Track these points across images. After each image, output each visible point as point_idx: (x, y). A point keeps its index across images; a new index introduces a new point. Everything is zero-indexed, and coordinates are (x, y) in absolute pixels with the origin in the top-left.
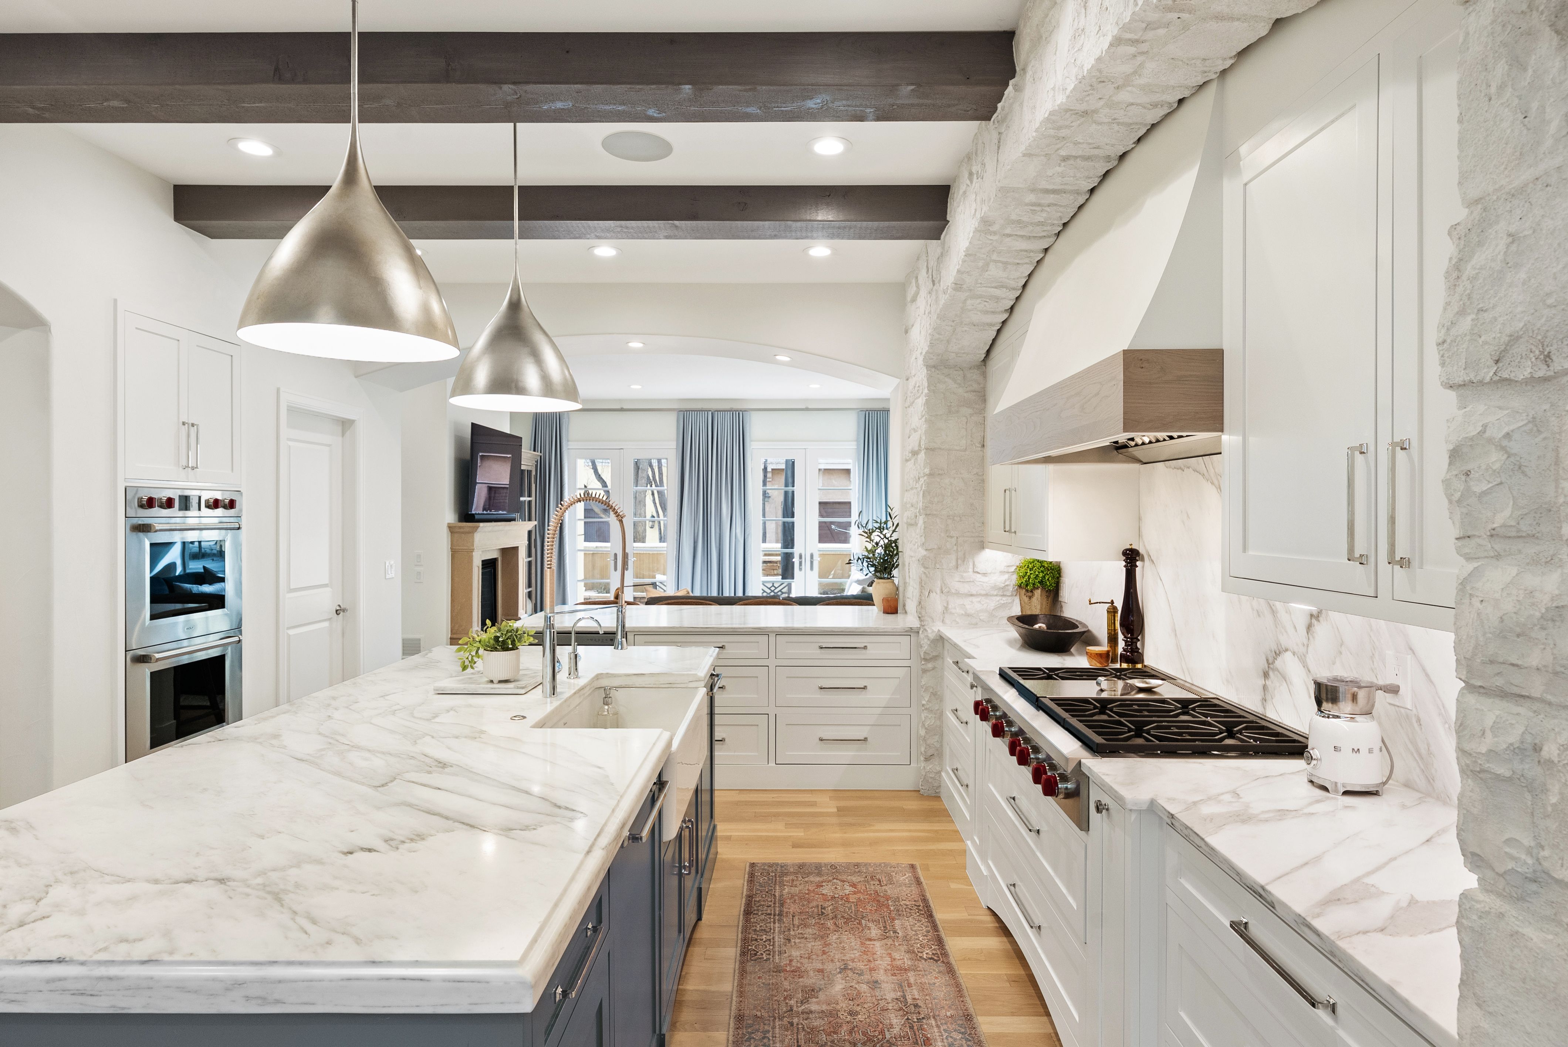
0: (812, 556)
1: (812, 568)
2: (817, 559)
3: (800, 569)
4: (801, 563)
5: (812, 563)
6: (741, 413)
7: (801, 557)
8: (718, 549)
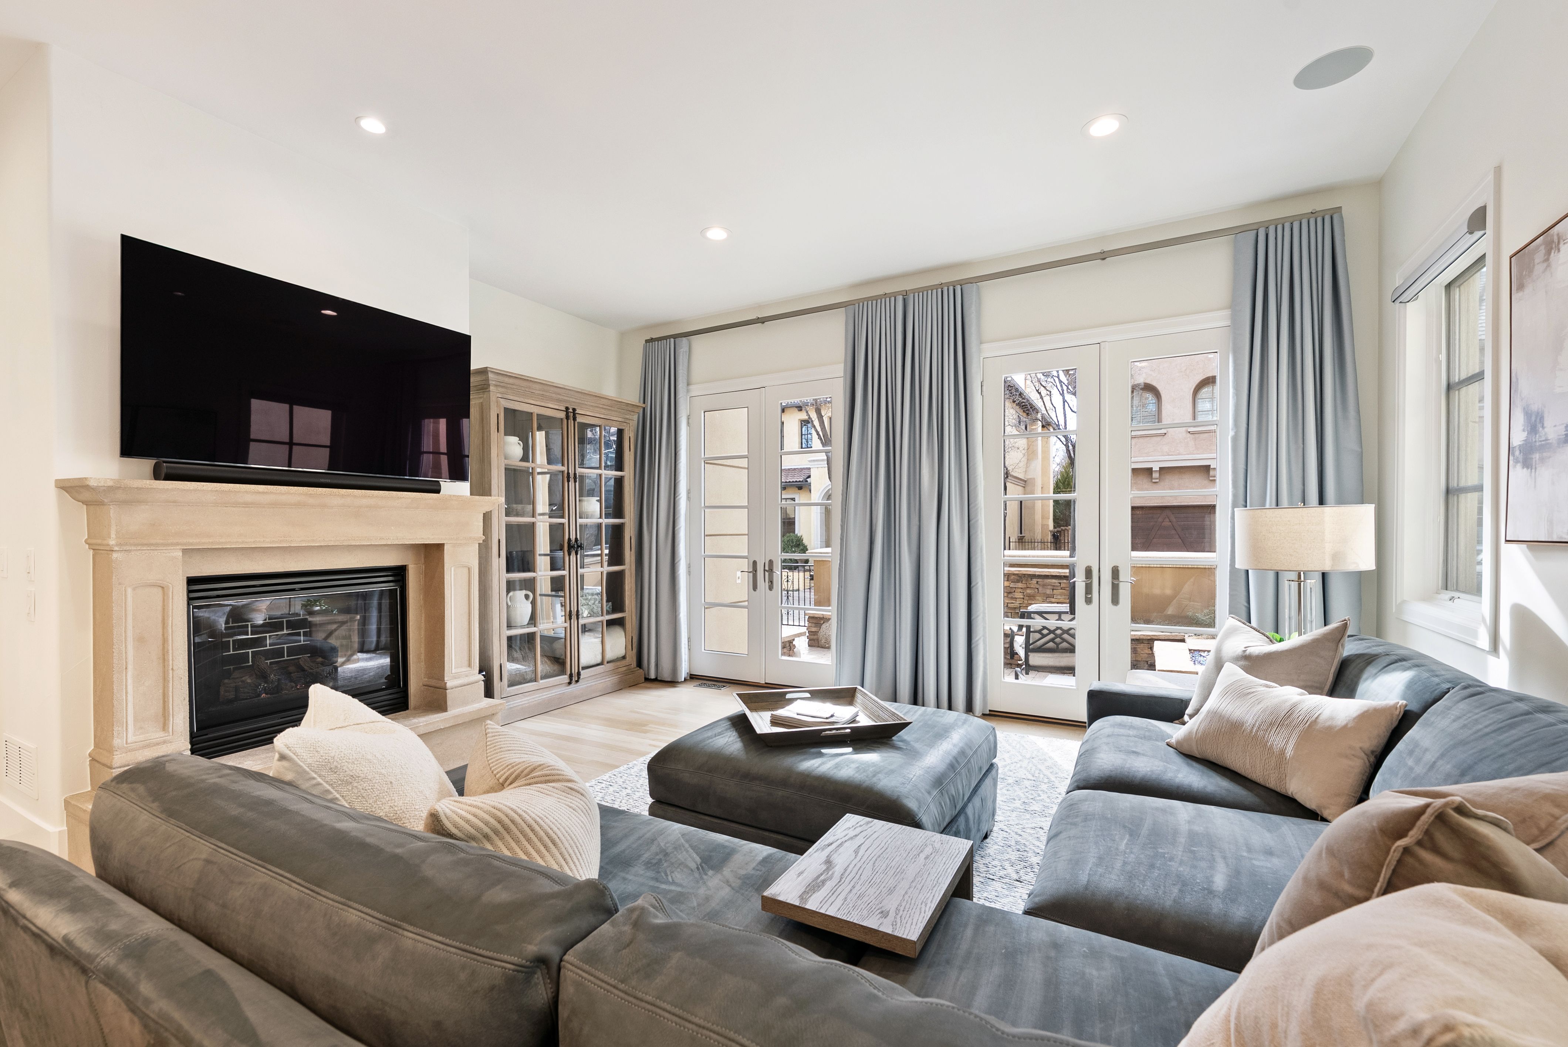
0: (1115, 572)
1: (1115, 600)
2: (1126, 577)
3: (1089, 601)
4: (1088, 589)
5: (1115, 589)
6: (958, 288)
7: (1089, 572)
8: (915, 556)
